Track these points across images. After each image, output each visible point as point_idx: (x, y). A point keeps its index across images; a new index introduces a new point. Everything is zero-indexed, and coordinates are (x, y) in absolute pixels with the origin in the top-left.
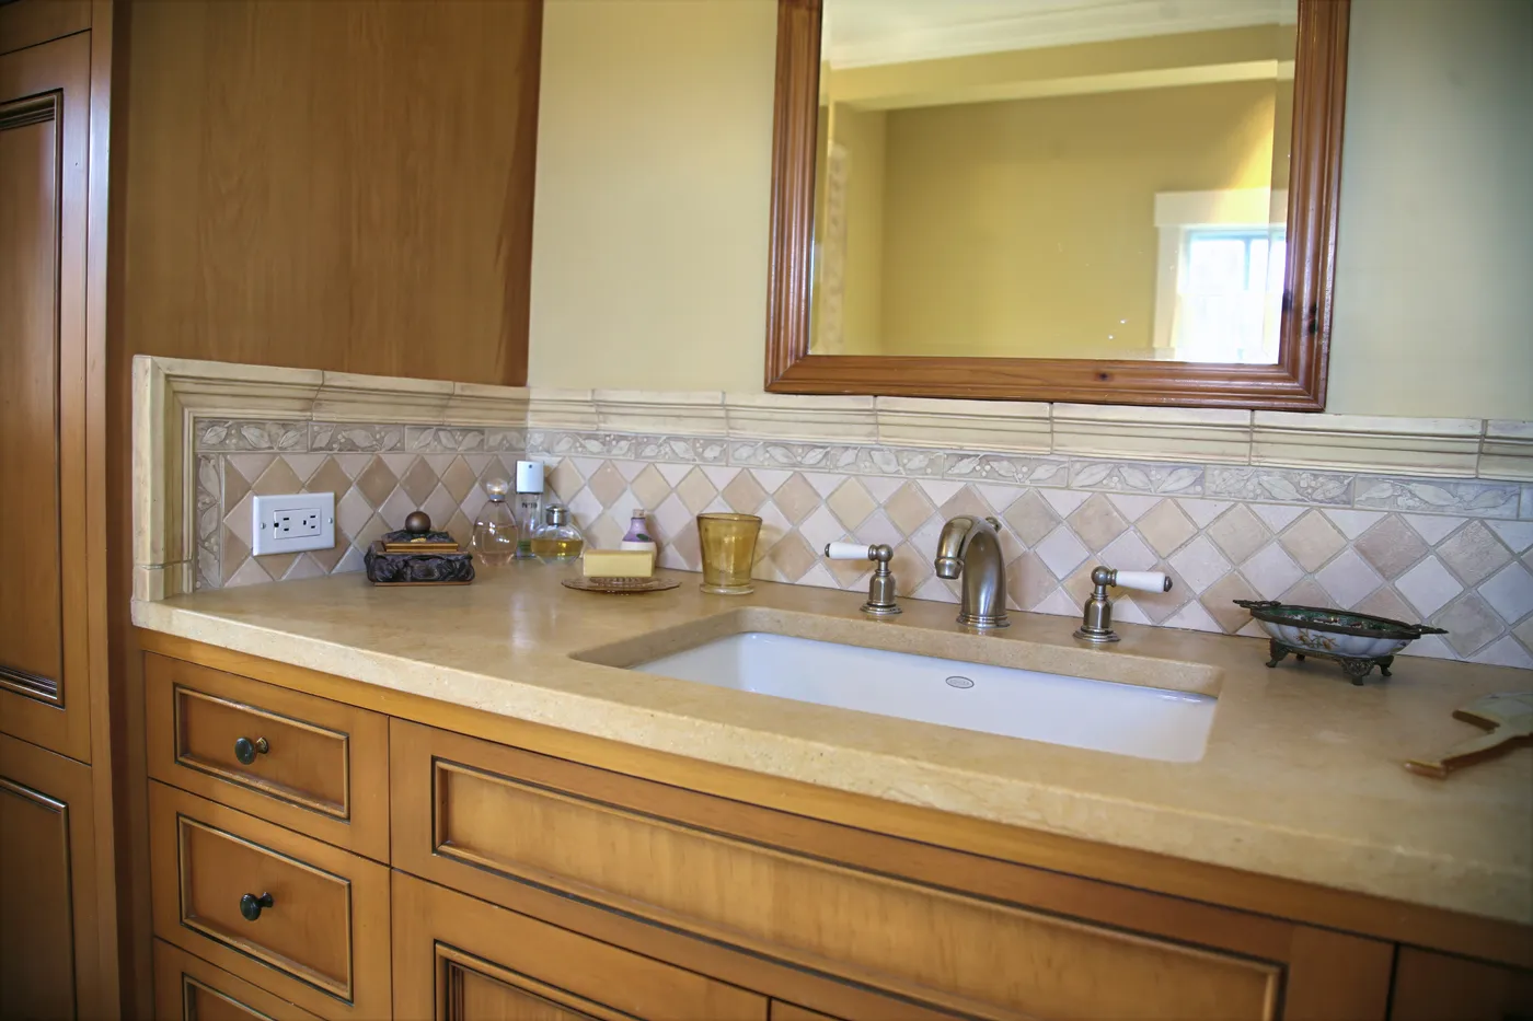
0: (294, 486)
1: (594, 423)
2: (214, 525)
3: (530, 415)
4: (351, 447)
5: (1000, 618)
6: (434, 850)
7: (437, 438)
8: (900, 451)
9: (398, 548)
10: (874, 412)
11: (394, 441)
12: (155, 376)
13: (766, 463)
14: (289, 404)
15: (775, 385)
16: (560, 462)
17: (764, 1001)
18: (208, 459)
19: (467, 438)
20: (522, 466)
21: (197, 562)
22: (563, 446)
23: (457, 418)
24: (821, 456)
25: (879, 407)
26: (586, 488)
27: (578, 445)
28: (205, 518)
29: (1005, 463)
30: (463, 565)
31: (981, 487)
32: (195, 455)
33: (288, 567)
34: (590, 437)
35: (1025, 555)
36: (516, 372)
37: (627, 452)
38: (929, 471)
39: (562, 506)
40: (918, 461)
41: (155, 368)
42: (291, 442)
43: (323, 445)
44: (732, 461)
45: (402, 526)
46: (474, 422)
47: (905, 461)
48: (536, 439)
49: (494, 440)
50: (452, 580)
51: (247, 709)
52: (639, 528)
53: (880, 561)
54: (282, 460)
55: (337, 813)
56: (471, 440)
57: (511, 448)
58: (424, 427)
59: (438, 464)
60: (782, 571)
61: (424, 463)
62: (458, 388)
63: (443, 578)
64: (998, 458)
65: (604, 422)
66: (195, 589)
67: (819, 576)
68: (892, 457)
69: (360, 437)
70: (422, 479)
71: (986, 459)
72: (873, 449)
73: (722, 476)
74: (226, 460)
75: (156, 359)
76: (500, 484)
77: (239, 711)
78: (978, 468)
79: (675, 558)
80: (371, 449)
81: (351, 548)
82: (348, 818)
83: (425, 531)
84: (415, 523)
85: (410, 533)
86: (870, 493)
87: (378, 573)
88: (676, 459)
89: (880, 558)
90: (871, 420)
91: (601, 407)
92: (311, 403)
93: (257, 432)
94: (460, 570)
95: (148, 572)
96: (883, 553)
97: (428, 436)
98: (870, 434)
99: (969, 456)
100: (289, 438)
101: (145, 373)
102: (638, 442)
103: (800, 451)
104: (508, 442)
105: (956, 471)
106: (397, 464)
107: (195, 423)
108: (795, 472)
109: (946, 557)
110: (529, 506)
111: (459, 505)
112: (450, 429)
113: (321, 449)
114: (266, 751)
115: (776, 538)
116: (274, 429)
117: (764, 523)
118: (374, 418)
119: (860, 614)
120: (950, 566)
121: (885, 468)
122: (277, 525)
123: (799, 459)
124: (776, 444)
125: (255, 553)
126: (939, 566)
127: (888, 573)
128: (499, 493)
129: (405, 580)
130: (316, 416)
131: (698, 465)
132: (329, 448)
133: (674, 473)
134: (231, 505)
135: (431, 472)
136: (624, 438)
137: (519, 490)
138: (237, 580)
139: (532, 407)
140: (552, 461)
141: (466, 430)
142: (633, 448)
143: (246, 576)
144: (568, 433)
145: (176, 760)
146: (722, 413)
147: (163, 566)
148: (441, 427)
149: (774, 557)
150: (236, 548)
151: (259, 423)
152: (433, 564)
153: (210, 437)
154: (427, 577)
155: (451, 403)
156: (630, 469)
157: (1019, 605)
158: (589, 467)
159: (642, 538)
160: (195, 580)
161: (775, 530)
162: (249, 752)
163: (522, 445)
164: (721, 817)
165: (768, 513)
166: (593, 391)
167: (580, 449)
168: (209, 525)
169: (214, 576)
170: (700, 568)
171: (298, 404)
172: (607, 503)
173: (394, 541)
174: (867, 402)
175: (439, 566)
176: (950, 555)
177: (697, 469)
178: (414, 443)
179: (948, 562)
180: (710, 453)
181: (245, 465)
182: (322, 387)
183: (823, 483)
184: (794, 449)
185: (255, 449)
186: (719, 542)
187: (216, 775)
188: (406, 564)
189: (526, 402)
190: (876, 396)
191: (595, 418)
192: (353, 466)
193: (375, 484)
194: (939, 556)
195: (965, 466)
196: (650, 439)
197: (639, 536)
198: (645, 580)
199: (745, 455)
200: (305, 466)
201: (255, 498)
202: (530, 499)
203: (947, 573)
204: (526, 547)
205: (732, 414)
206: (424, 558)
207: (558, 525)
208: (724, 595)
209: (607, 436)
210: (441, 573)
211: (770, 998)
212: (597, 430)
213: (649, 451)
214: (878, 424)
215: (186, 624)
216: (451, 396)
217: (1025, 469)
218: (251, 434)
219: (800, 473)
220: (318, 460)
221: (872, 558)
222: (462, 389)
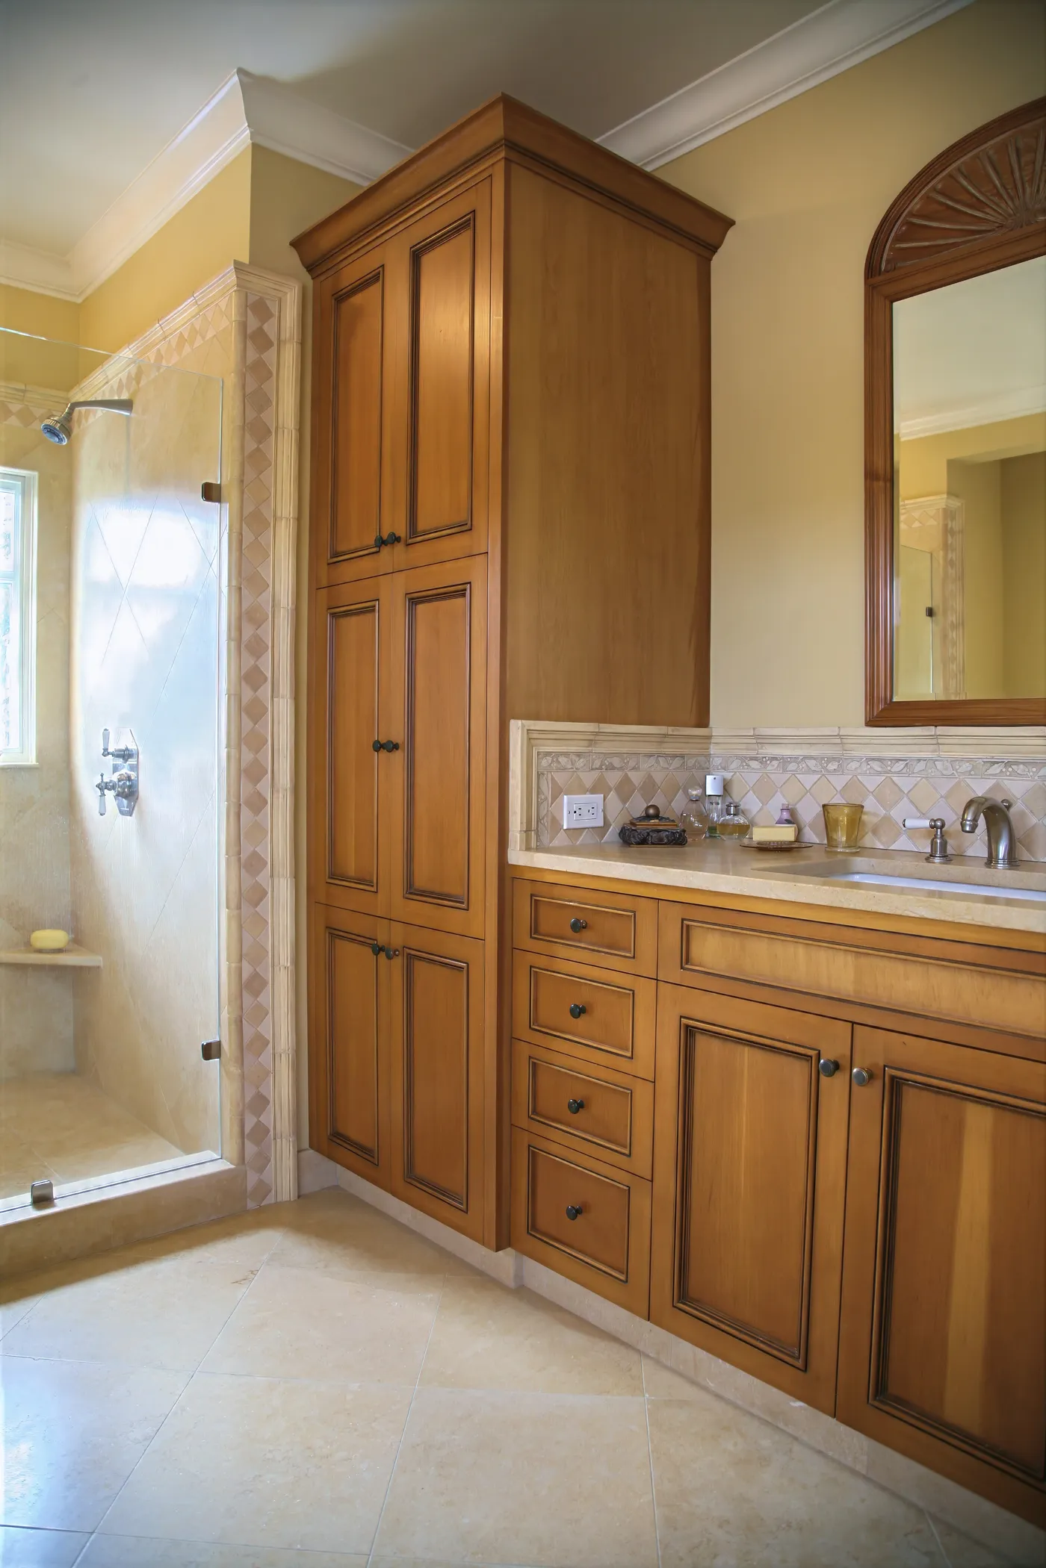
0: (583, 790)
1: (755, 750)
2: (545, 811)
3: (712, 746)
4: (611, 768)
5: (1012, 861)
6: (682, 968)
7: (658, 762)
8: (953, 761)
9: (642, 826)
10: (936, 736)
11: (634, 764)
12: (522, 730)
13: (868, 772)
14: (582, 743)
15: (872, 722)
16: (732, 776)
17: (850, 1024)
18: (543, 774)
19: (674, 762)
20: (709, 779)
21: (538, 831)
22: (734, 766)
23: (668, 749)
24: (902, 766)
25: (938, 733)
26: (751, 792)
27: (744, 764)
28: (542, 807)
29: (1021, 766)
30: (680, 835)
31: (1005, 781)
32: (538, 772)
33: (581, 835)
34: (752, 759)
35: (1034, 827)
36: (702, 719)
37: (777, 767)
38: (972, 773)
39: (736, 803)
40: (966, 767)
41: (523, 726)
42: (582, 765)
43: (597, 767)
44: (846, 771)
45: (644, 814)
46: (679, 751)
47: (957, 767)
48: (717, 761)
49: (691, 762)
50: (674, 844)
51: (576, 904)
52: (786, 815)
53: (937, 829)
54: (578, 776)
55: (628, 955)
56: (677, 762)
57: (701, 768)
58: (650, 755)
59: (658, 777)
60: (880, 841)
61: (650, 777)
62: (670, 730)
63: (669, 843)
64: (1017, 763)
65: (762, 749)
66: (537, 846)
67: (903, 843)
68: (949, 765)
69: (616, 762)
70: (649, 786)
71: (1008, 764)
72: (937, 760)
73: (839, 781)
74: (552, 776)
75: (524, 721)
76: (696, 790)
77: (571, 905)
78: (1004, 770)
79: (811, 836)
80: (621, 769)
81: (612, 827)
82: (634, 957)
83: (657, 816)
84: (651, 811)
85: (648, 817)
86: (935, 788)
87: (632, 839)
88: (809, 771)
89: (937, 827)
90: (934, 741)
91: (760, 740)
92: (591, 742)
93: (566, 760)
94: (679, 838)
95: (518, 835)
96: (939, 823)
97: (652, 760)
98: (934, 751)
99: (998, 763)
100: (581, 763)
101: (517, 729)
102: (784, 761)
103: (889, 762)
104: (699, 763)
105: (989, 772)
106: (636, 778)
107: (538, 755)
108: (887, 777)
109: (967, 820)
110: (714, 804)
111: (670, 803)
112: (666, 756)
113: (597, 769)
114: (584, 928)
115: (875, 820)
116: (574, 757)
117: (864, 810)
118: (624, 750)
119: (925, 861)
120: (970, 825)
121: (945, 772)
122: (575, 812)
123: (889, 768)
124: (873, 759)
125: (565, 828)
126: (963, 825)
127: (942, 836)
128: (696, 795)
129: (648, 844)
130: (595, 750)
131: (823, 775)
132: (600, 768)
133: (808, 780)
134: (554, 798)
135: (654, 784)
136: (775, 759)
137: (707, 794)
138: (556, 843)
139: (713, 741)
140: (728, 775)
141: (675, 756)
142: (781, 764)
143: (560, 840)
144: (737, 757)
145: (531, 937)
146: (839, 741)
147: (526, 832)
148: (659, 755)
149: (875, 832)
150: (556, 823)
151: (566, 754)
152: (664, 834)
153: (544, 762)
154: (660, 842)
155: (666, 740)
156: (779, 778)
157: (1033, 857)
158: (752, 778)
159: (788, 822)
160: (537, 841)
161: (875, 815)
162: (578, 927)
163: (707, 765)
164: (828, 933)
165: (870, 804)
166: (754, 729)
167: (746, 767)
168: (543, 813)
169: (545, 839)
170: (826, 842)
171: (586, 743)
172: (764, 803)
173: (640, 821)
174: (931, 730)
175: (667, 836)
176: (969, 819)
177: (823, 777)
178: (646, 764)
179: (968, 823)
180: (832, 766)
181: (561, 778)
182: (597, 733)
183: (904, 783)
184: (885, 762)
185: (565, 769)
186: (836, 821)
187: (556, 942)
188: (648, 834)
189: (709, 737)
190: (936, 726)
191: (756, 746)
192: (613, 778)
193: (625, 790)
194: (963, 819)
195: (996, 769)
196: (795, 759)
197: (786, 820)
198: (791, 842)
199: (854, 767)
200: (589, 778)
201: (565, 797)
202: (714, 799)
203: (968, 829)
204: (712, 829)
205: (845, 741)
206: (659, 831)
207: (734, 815)
208: (840, 852)
209: (763, 757)
210: (668, 840)
211: (853, 1023)
212: (758, 754)
213: (792, 766)
214: (938, 744)
215: (542, 861)
216: (665, 735)
217: (1034, 769)
218: (563, 760)
219: (890, 777)
220: (596, 774)
221: (932, 827)
222: (673, 731)
